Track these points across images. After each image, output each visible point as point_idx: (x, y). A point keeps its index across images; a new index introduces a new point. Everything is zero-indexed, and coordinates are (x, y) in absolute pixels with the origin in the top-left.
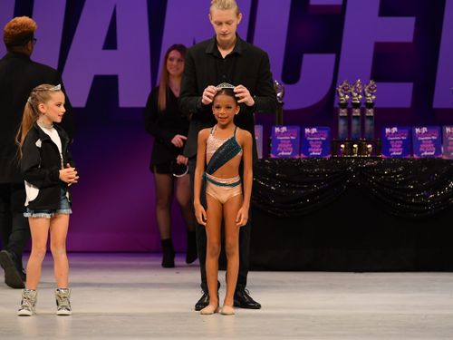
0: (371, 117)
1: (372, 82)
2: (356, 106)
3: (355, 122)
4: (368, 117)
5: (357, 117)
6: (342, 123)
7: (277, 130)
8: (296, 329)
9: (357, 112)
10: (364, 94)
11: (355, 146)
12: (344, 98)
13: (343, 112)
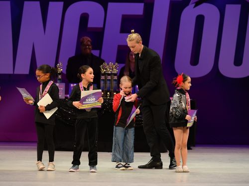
0: (115, 80)
1: (116, 64)
2: (109, 75)
3: (108, 82)
4: (114, 80)
5: (109, 80)
6: (102, 83)
7: (72, 85)
8: (80, 178)
9: (109, 77)
10: (112, 69)
11: (108, 93)
12: (103, 71)
13: (103, 77)
